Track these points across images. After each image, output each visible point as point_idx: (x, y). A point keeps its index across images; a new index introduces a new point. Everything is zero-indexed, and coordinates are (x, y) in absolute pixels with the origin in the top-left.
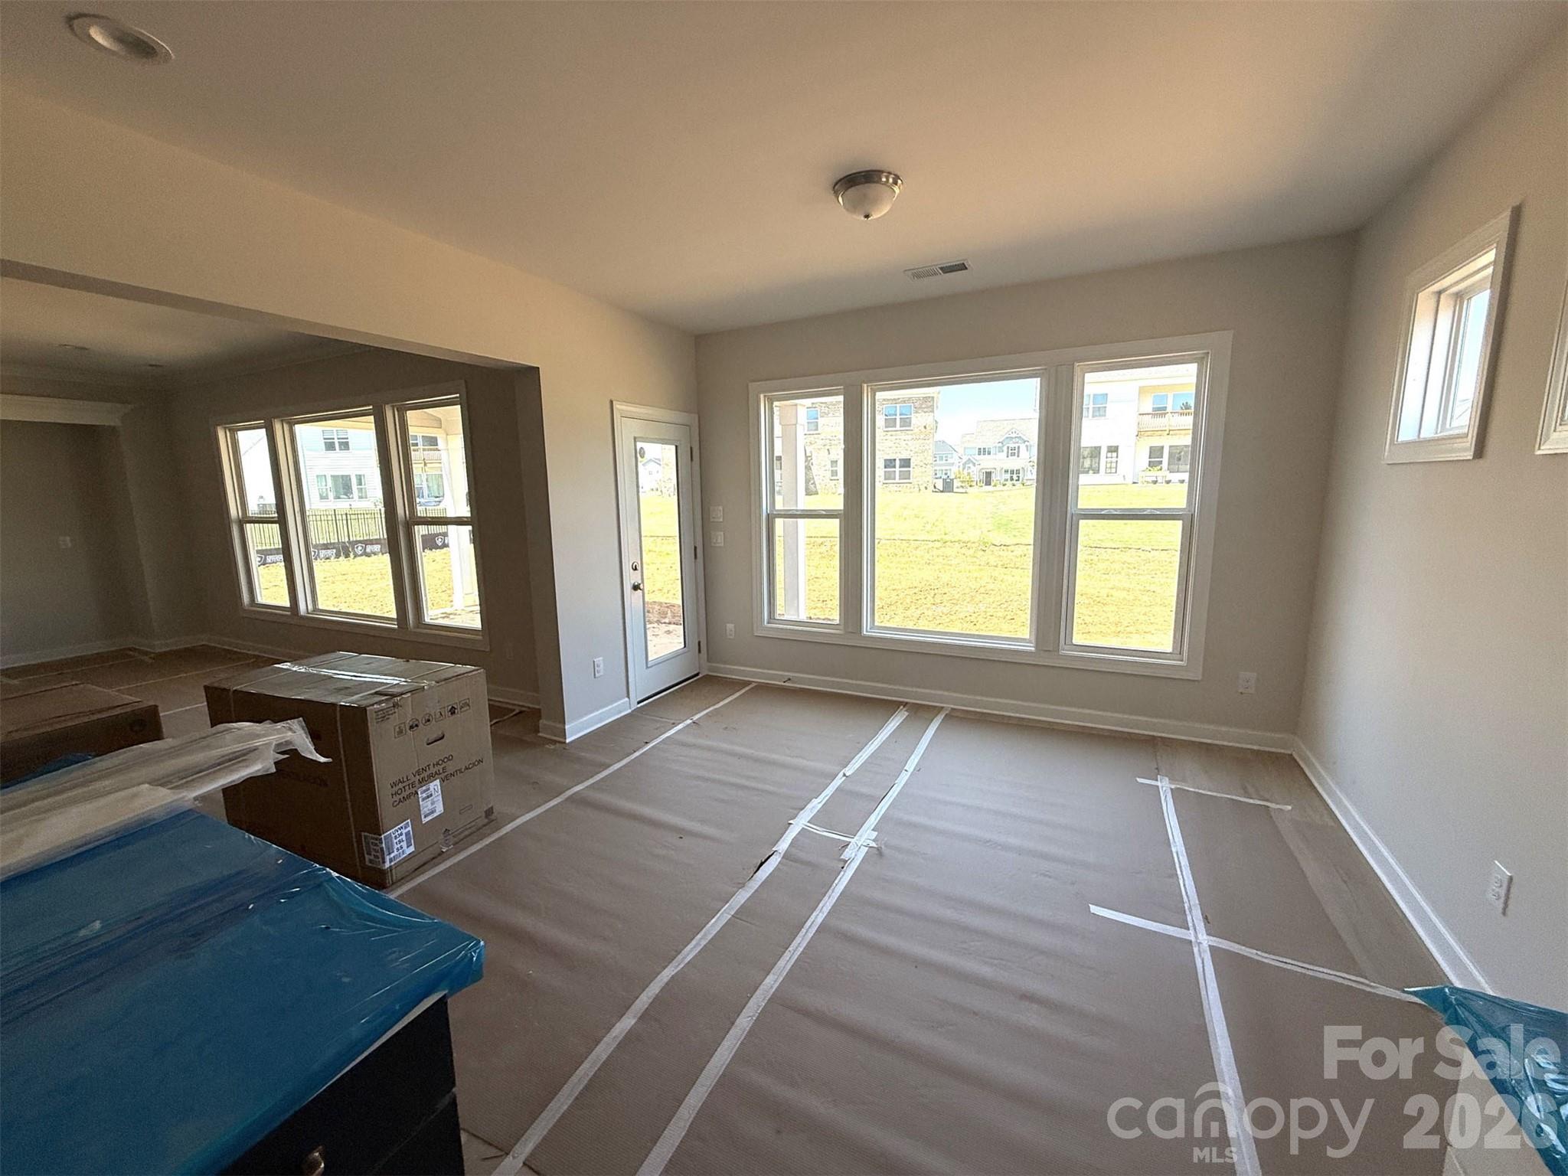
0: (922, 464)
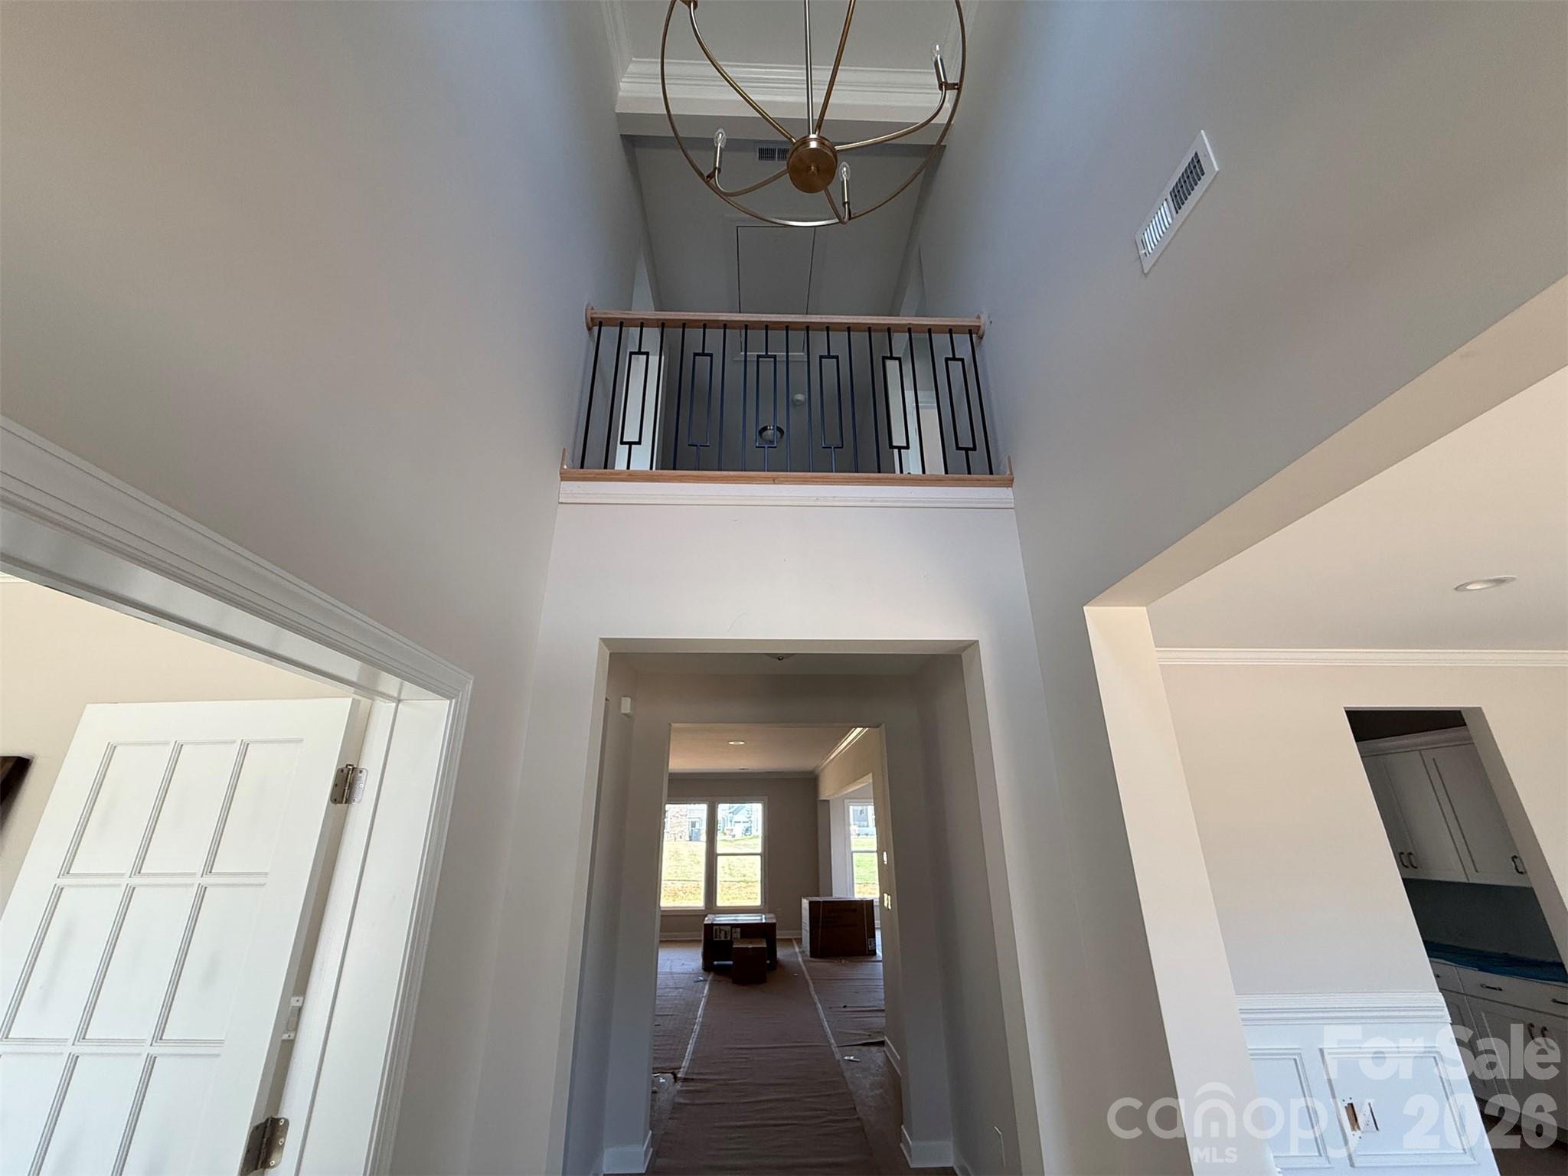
0: (677, 815)
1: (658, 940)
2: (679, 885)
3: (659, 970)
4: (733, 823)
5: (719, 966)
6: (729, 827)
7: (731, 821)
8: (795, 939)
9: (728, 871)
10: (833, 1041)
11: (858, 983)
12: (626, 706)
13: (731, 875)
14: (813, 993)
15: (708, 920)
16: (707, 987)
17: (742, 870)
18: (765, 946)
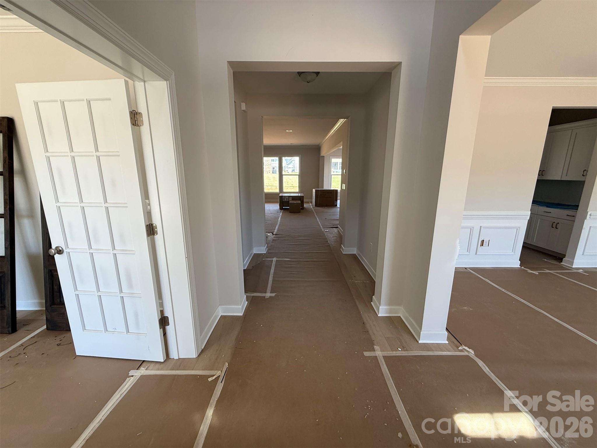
1: (265, 201)
2: (270, 187)
3: (266, 209)
4: (288, 168)
5: (284, 208)
6: (287, 169)
7: (287, 167)
8: (310, 202)
9: (287, 183)
10: (321, 227)
11: (330, 213)
12: (243, 106)
13: (288, 184)
14: (316, 216)
15: (281, 195)
16: (281, 214)
17: (291, 183)
18: (300, 202)
